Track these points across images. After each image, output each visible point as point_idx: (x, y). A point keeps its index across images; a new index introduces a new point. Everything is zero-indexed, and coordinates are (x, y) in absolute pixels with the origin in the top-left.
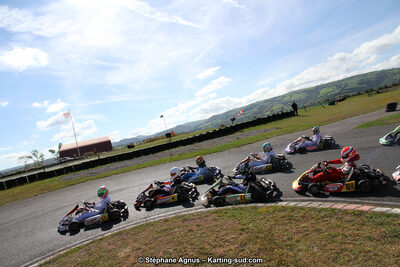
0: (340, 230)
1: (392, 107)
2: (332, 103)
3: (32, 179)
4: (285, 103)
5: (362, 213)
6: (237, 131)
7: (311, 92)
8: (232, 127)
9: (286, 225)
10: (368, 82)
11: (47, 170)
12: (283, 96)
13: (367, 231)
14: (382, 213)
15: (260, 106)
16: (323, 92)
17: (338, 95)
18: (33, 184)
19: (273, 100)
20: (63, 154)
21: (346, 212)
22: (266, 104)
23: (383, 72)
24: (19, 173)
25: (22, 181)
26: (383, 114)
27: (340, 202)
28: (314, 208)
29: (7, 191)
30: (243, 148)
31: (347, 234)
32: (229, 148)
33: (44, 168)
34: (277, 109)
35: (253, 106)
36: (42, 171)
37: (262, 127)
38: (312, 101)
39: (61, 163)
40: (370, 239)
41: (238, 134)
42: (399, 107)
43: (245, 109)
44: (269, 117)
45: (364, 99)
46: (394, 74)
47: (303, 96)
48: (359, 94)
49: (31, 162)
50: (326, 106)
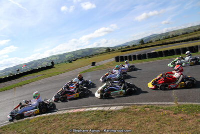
0: (70, 123)
1: (94, 64)
2: (71, 62)
4: (49, 62)
5: (80, 113)
6: (20, 77)
7: (62, 56)
8: (17, 75)
9: (44, 126)
10: (86, 53)
12: (48, 58)
13: (82, 121)
14: (88, 111)
15: (36, 63)
16: (67, 56)
17: (73, 58)
19: (43, 60)
21: (74, 114)
22: (39, 62)
23: (91, 48)
26: (90, 67)
27: (72, 109)
28: (59, 115)
30: (24, 86)
31: (74, 124)
32: (15, 87)
34: (44, 64)
35: (31, 63)
37: (36, 74)
38: (62, 61)
40: (83, 124)
41: (21, 79)
42: (96, 64)
43: (26, 65)
44: (39, 69)
45: (83, 60)
46: (95, 50)
47: (58, 58)
48: (82, 58)
50: (68, 63)
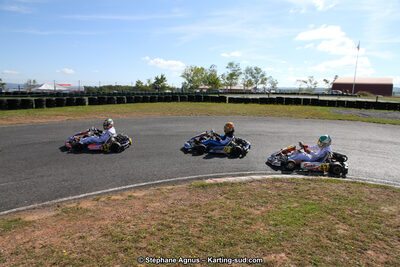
3: (306, 102)
11: (321, 98)
18: (307, 107)
20: (336, 86)
24: (295, 94)
25: (297, 102)
29: (285, 106)
33: (318, 95)
36: (316, 97)
39: (332, 95)
49: (304, 86)
